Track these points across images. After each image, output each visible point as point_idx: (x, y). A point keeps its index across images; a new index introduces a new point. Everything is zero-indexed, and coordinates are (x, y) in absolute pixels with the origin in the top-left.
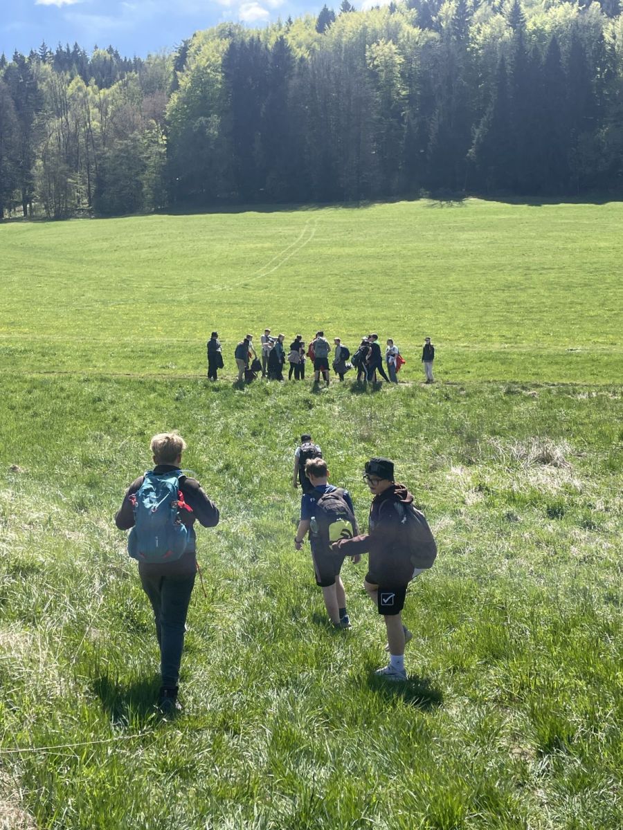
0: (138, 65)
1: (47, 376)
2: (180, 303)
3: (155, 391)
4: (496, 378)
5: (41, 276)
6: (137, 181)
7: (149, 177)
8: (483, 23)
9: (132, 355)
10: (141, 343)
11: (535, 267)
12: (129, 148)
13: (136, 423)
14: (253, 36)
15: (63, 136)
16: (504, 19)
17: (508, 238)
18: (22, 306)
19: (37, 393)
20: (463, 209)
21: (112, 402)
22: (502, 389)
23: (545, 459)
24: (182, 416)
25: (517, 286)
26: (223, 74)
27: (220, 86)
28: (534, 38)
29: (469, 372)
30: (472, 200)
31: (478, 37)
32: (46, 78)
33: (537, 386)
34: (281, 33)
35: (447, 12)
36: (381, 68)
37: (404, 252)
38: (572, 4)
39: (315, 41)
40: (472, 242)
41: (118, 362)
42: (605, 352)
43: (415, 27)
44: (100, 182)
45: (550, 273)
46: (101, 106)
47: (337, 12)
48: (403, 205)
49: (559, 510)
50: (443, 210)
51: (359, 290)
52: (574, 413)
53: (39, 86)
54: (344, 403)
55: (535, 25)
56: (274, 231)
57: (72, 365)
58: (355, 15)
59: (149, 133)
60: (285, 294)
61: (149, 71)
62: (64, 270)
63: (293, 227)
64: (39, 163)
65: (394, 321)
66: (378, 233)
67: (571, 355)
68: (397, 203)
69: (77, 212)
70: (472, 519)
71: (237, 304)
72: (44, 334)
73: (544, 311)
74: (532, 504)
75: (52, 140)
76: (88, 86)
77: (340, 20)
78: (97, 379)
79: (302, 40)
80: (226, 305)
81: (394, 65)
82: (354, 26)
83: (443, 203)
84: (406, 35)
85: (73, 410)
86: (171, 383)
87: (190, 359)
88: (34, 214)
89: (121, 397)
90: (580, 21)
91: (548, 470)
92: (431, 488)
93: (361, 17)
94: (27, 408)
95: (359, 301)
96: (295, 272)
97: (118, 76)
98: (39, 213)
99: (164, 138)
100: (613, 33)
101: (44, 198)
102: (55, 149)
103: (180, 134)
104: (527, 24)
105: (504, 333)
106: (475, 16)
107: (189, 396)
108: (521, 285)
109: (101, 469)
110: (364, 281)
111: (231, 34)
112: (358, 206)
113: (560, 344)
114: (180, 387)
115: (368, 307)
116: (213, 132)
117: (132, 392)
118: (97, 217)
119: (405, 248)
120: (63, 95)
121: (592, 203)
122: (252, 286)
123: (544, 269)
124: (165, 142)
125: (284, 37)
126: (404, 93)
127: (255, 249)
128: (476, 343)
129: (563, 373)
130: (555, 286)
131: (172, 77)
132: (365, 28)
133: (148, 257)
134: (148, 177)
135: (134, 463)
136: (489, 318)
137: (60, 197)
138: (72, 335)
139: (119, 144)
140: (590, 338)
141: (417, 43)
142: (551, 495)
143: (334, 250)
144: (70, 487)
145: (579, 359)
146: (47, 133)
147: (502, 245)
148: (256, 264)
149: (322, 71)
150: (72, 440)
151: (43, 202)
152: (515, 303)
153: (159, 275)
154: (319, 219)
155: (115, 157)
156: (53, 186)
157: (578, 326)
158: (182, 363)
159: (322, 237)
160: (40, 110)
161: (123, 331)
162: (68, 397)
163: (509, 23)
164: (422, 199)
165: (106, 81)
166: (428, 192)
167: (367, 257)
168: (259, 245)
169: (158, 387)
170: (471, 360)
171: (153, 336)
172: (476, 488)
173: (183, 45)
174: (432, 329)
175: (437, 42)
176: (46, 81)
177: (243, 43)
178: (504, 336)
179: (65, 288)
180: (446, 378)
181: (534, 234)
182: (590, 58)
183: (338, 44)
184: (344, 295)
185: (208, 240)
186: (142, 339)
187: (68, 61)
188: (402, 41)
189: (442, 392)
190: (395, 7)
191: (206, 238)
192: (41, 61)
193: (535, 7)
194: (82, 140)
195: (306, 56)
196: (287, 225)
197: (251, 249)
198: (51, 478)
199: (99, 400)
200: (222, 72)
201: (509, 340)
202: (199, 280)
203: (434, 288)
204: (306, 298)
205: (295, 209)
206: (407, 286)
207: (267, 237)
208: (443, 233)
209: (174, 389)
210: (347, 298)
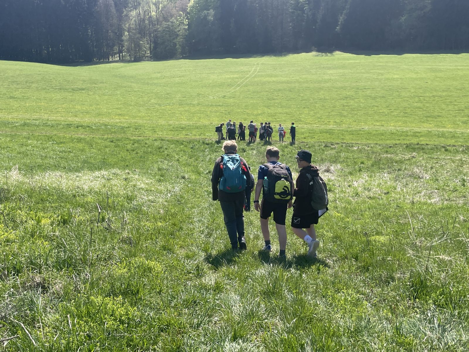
1: (139, 138)
2: (194, 105)
3: (183, 145)
5: (130, 91)
6: (174, 42)
7: (179, 40)
9: (173, 129)
10: (177, 124)
11: (361, 88)
12: (170, 26)
13: (176, 156)
15: (138, 20)
17: (351, 73)
18: (123, 106)
19: (136, 145)
20: (332, 57)
21: (166, 149)
22: (323, 145)
23: (328, 171)
24: (194, 154)
25: (351, 97)
30: (337, 52)
37: (300, 80)
40: (333, 75)
41: (168, 132)
42: (377, 129)
44: (155, 43)
45: (368, 91)
46: (156, 4)
48: (303, 55)
50: (323, 57)
51: (277, 99)
52: (348, 154)
56: (239, 69)
57: (148, 133)
59: (179, 18)
60: (242, 101)
62: (140, 89)
63: (248, 67)
64: (126, 33)
66: (289, 70)
67: (361, 130)
68: (300, 54)
69: (145, 58)
71: (219, 106)
72: (135, 119)
73: (359, 110)
75: (133, 22)
78: (159, 139)
80: (215, 106)
83: (323, 54)
85: (151, 151)
86: (190, 141)
88: (124, 59)
89: (169, 147)
94: (133, 150)
95: (276, 104)
96: (248, 89)
98: (126, 58)
99: (187, 21)
101: (128, 51)
102: (134, 27)
103: (194, 19)
105: (336, 120)
107: (197, 147)
108: (353, 96)
109: (165, 172)
110: (279, 94)
112: (281, 56)
113: (359, 126)
114: (193, 143)
115: (279, 108)
116: (211, 18)
117: (174, 145)
118: (154, 61)
119: (301, 78)
121: (396, 54)
122: (227, 97)
123: (365, 89)
124: (187, 23)
127: (230, 78)
128: (322, 125)
130: (369, 98)
133: (179, 82)
135: (176, 170)
136: (333, 113)
137: (136, 51)
138: (147, 120)
139: (165, 24)
140: (374, 123)
143: (267, 79)
144: (155, 176)
145: (363, 132)
146: (130, 18)
147: (347, 77)
148: (229, 85)
150: (153, 162)
151: (128, 53)
152: (347, 106)
153: (184, 91)
154: (261, 62)
155: (163, 31)
156: (133, 45)
157: (371, 117)
158: (194, 133)
159: (261, 72)
160: (127, 7)
161: (169, 118)
162: (149, 146)
164: (313, 52)
166: (316, 49)
167: (282, 82)
168: (231, 76)
169: (184, 143)
170: (317, 133)
171: (182, 121)
178: (336, 122)
179: (142, 97)
180: (304, 140)
181: (364, 71)
184: (270, 101)
186: (177, 122)
191: (207, 72)
194: (147, 22)
196: (245, 66)
197: (228, 78)
199: (161, 148)
201: (337, 124)
202: (202, 93)
203: (312, 98)
204: (252, 103)
205: (250, 57)
206: (299, 97)
207: (235, 72)
208: (320, 71)
209: (191, 144)
210: (270, 103)
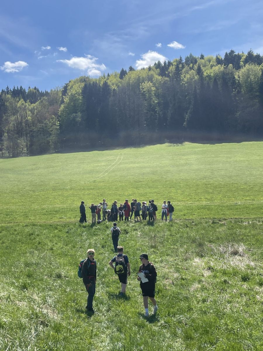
0: (47, 94)
1: (8, 225)
2: (67, 190)
3: (57, 229)
4: (206, 217)
5: (6, 181)
6: (47, 140)
8: (186, 74)
9: (46, 213)
10: (50, 208)
11: (215, 169)
12: (44, 127)
13: (49, 244)
14: (94, 81)
15: (16, 123)
16: (194, 72)
17: (203, 158)
19: (4, 232)
20: (183, 147)
21: (38, 235)
22: (210, 221)
23: (235, 253)
24: (70, 240)
26: (82, 96)
27: (81, 101)
28: (207, 79)
29: (194, 214)
30: (186, 143)
31: (185, 79)
32: (9, 100)
33: (225, 219)
34: (105, 80)
35: (171, 70)
36: (146, 92)
37: (160, 165)
38: (221, 65)
39: (119, 82)
40: (188, 160)
41: (41, 217)
42: (250, 203)
43: (159, 76)
44: (32, 141)
45: (222, 171)
46: (32, 111)
47: (128, 71)
48: (158, 146)
49: (247, 278)
50: (175, 147)
51: (143, 181)
52: (243, 231)
53: (6, 104)
54: (142, 231)
55: (207, 74)
56: (105, 158)
57: (20, 219)
58: (135, 72)
59: (52, 121)
60: (111, 184)
61: (51, 96)
62: (16, 178)
63: (113, 157)
64: (6, 134)
65: (159, 193)
66: (149, 158)
67: (236, 205)
68: (156, 145)
69: (22, 154)
70: (208, 284)
71: (91, 189)
72: (7, 206)
73: (221, 187)
74: (234, 275)
75: (11, 125)
76: (26, 103)
77: (129, 74)
78: (31, 225)
79: (114, 82)
80: (87, 190)
81: (152, 91)
82: (135, 76)
83: (175, 144)
84: (156, 79)
85: (20, 239)
86: (64, 225)
87: (72, 214)
88: (3, 155)
89: (42, 233)
90: (225, 72)
91: (238, 258)
92: (187, 269)
93: (137, 72)
95: (143, 186)
96: (115, 175)
97: (39, 99)
98: (5, 155)
99: (58, 122)
100: (239, 76)
102: (13, 129)
103: (65, 121)
104: (204, 73)
105: (207, 197)
106: (183, 71)
107: (72, 231)
108: (211, 176)
109: (34, 268)
110: (145, 177)
111: (85, 81)
112: (140, 147)
113: (231, 201)
114: (68, 226)
115: (147, 188)
116: (79, 119)
117: (47, 230)
118: (30, 156)
119: (161, 163)
120: (15, 107)
121: (236, 143)
122: (97, 181)
123: (219, 170)
124: (59, 124)
125: (107, 81)
126: (156, 101)
127: (98, 166)
128: (195, 202)
129: (235, 213)
130: (225, 177)
131: (61, 98)
132: (139, 77)
133: (52, 171)
134: (52, 138)
135: (49, 264)
136: (199, 191)
137: (14, 148)
138: (20, 206)
139: (39, 125)
140: (243, 198)
141: (161, 82)
142: (242, 270)
143: (131, 165)
144: (19, 278)
145: (240, 207)
146: (9, 122)
147: (201, 161)
148: (98, 172)
149: (122, 94)
150: (20, 254)
151: (7, 150)
152: (209, 184)
153: (57, 178)
154: (124, 153)
155: (38, 131)
156: (11, 144)
157: (237, 193)
158: (68, 215)
159: (126, 160)
160: (6, 113)
161: (42, 203)
162: (18, 234)
163: (197, 73)
164: (166, 143)
165: (33, 101)
166: (168, 141)
167: (145, 167)
168: (99, 164)
169: (58, 227)
170: (194, 209)
171: (55, 205)
172: (207, 269)
173: (65, 85)
174: (176, 197)
175: (169, 81)
176: (9, 101)
177: (90, 84)
178: (206, 198)
179: (17, 186)
180: (185, 217)
181: (214, 156)
182: (230, 86)
183: (128, 83)
184: (137, 183)
185: (78, 163)
186: (51, 206)
187: (18, 93)
188: (154, 81)
189: (185, 224)
190: (151, 68)
191: (77, 162)
192: (7, 94)
193: (207, 67)
194: (24, 124)
195: (116, 88)
196: (111, 156)
197: (96, 166)
198: (10, 273)
199: (32, 234)
200: (82, 95)
201: (209, 200)
202: (74, 180)
203: (174, 179)
204: (121, 185)
205: (114, 149)
206: (163, 179)
207: (102, 161)
208: (176, 157)
209: (66, 228)
210: (138, 185)
